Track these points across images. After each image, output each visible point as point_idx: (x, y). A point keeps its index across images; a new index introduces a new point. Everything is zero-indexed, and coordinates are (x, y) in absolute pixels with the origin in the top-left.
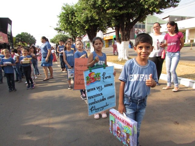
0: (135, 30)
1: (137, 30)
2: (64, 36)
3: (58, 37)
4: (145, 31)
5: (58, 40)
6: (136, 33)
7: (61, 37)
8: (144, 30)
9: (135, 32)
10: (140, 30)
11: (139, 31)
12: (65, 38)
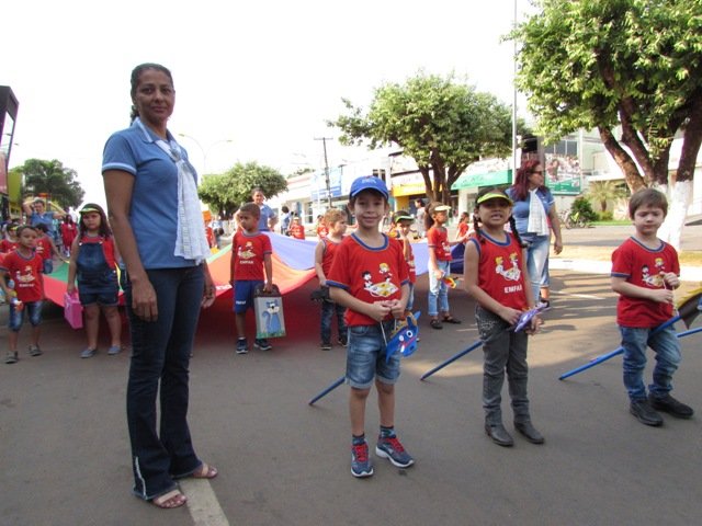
0: (545, 160)
1: (554, 161)
2: (267, 172)
3: (243, 176)
4: (577, 164)
5: (240, 186)
6: (550, 170)
7: (256, 175)
8: (574, 162)
9: (548, 167)
10: (561, 159)
11: (558, 164)
12: (268, 180)
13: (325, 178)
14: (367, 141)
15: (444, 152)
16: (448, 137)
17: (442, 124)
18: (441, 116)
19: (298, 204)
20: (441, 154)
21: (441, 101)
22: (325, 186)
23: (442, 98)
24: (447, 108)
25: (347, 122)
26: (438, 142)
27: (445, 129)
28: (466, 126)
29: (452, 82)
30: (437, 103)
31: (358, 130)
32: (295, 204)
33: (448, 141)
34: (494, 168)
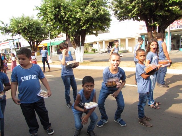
13: (13, 42)
14: (11, 34)
15: (33, 38)
16: (33, 34)
17: (31, 30)
18: (31, 28)
19: (5, 50)
20: (32, 38)
21: (30, 24)
22: (13, 45)
23: (30, 23)
24: (32, 26)
25: (2, 28)
26: (30, 35)
27: (32, 31)
28: (39, 31)
29: (33, 19)
30: (28, 24)
31: (7, 31)
32: (4, 50)
33: (33, 35)
34: (60, 40)
